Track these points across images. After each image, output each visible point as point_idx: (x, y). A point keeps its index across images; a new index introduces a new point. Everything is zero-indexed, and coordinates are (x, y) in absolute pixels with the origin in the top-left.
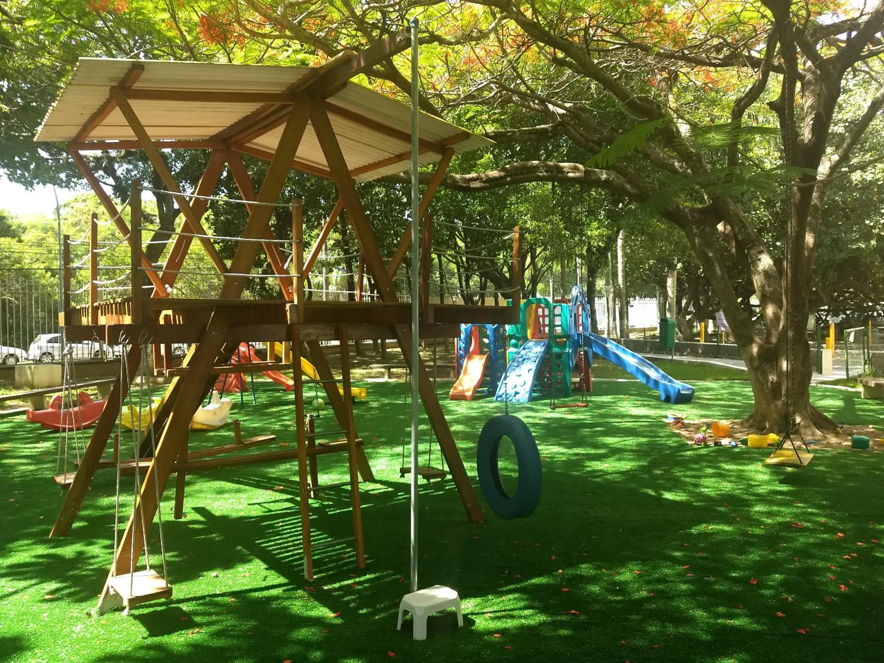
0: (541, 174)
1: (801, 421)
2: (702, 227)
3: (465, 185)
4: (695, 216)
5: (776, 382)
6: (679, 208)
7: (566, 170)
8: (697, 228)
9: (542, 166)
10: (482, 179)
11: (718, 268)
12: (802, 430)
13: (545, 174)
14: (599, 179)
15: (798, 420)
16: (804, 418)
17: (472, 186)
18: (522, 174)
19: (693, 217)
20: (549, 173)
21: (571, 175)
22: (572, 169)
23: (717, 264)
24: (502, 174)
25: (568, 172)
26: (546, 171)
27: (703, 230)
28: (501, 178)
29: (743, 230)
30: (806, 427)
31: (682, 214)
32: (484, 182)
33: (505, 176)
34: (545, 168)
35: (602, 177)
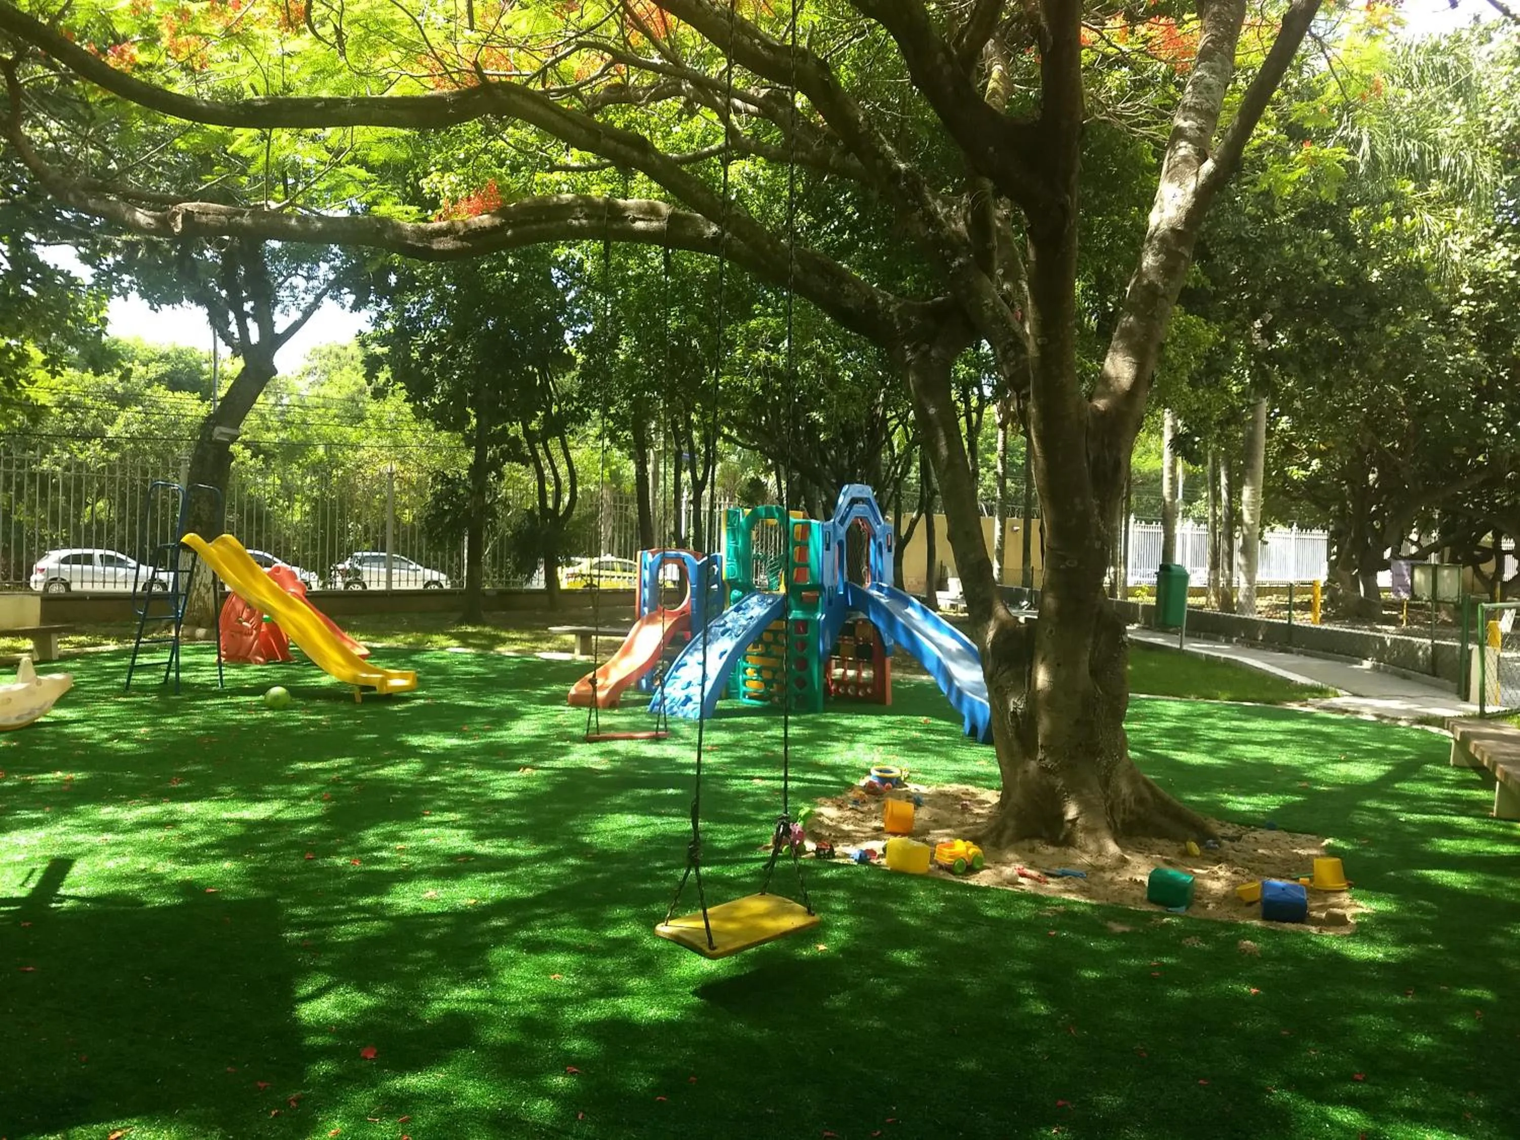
0: (575, 222)
1: (1080, 813)
2: (925, 347)
3: (420, 245)
4: (910, 323)
5: (1023, 714)
6: (876, 302)
7: (630, 214)
8: (914, 350)
9: (581, 205)
10: (457, 232)
11: (943, 443)
12: (1080, 836)
13: (584, 221)
14: (701, 234)
15: (1072, 812)
16: (1086, 807)
17: (435, 246)
18: (538, 221)
19: (906, 323)
20: (593, 222)
21: (640, 225)
22: (645, 212)
23: (941, 433)
24: (497, 221)
25: (635, 220)
26: (586, 217)
27: (926, 354)
28: (494, 229)
29: (1011, 354)
30: (1090, 831)
31: (879, 317)
32: (461, 239)
33: (502, 225)
34: (586, 210)
35: (707, 231)
